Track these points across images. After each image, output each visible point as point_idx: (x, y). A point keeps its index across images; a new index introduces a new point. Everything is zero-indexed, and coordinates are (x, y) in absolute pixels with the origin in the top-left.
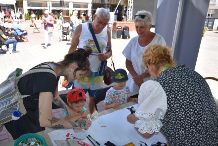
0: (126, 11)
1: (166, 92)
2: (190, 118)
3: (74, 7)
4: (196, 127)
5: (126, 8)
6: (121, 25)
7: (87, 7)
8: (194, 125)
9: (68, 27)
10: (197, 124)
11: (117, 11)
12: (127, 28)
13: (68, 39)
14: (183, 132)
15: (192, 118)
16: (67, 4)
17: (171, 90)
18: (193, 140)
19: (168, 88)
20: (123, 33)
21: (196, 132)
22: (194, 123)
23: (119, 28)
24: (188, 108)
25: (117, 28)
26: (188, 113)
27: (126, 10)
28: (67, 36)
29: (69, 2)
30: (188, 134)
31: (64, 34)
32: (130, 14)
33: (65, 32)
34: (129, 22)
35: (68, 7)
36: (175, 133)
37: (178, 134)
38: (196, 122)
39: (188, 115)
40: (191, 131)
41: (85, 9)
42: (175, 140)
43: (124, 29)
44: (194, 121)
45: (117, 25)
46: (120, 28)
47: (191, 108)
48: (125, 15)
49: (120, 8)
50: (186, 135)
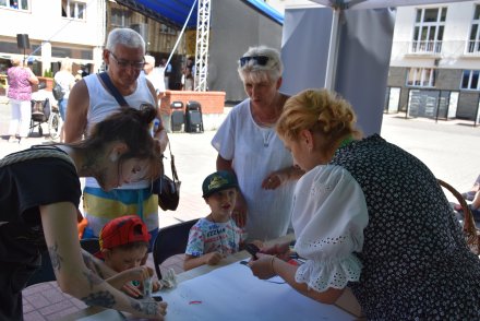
0: (190, 67)
1: (362, 187)
2: (417, 238)
3: (53, 55)
4: (431, 255)
5: (192, 59)
6: (180, 99)
7: (91, 58)
8: (427, 253)
9: (47, 101)
10: (434, 249)
11: (170, 67)
12: (195, 107)
13: (44, 132)
14: (405, 272)
15: (421, 238)
16: (35, 47)
17: (371, 181)
18: (428, 286)
19: (364, 177)
20: (187, 119)
21: (430, 269)
22: (427, 249)
23: (176, 105)
24: (411, 217)
25: (173, 107)
26: (413, 228)
27: (193, 64)
28: (44, 125)
29: (40, 42)
30: (415, 276)
31: (35, 118)
32: (201, 74)
33: (37, 112)
34: (200, 92)
35: (39, 53)
36: (385, 278)
37: (393, 278)
38: (431, 246)
39: (413, 232)
40: (421, 267)
41: (85, 62)
42: (386, 295)
43: (188, 108)
44: (427, 244)
45: (173, 99)
46: (179, 105)
47: (417, 217)
48: (190, 77)
49: (176, 61)
50: (409, 279)
